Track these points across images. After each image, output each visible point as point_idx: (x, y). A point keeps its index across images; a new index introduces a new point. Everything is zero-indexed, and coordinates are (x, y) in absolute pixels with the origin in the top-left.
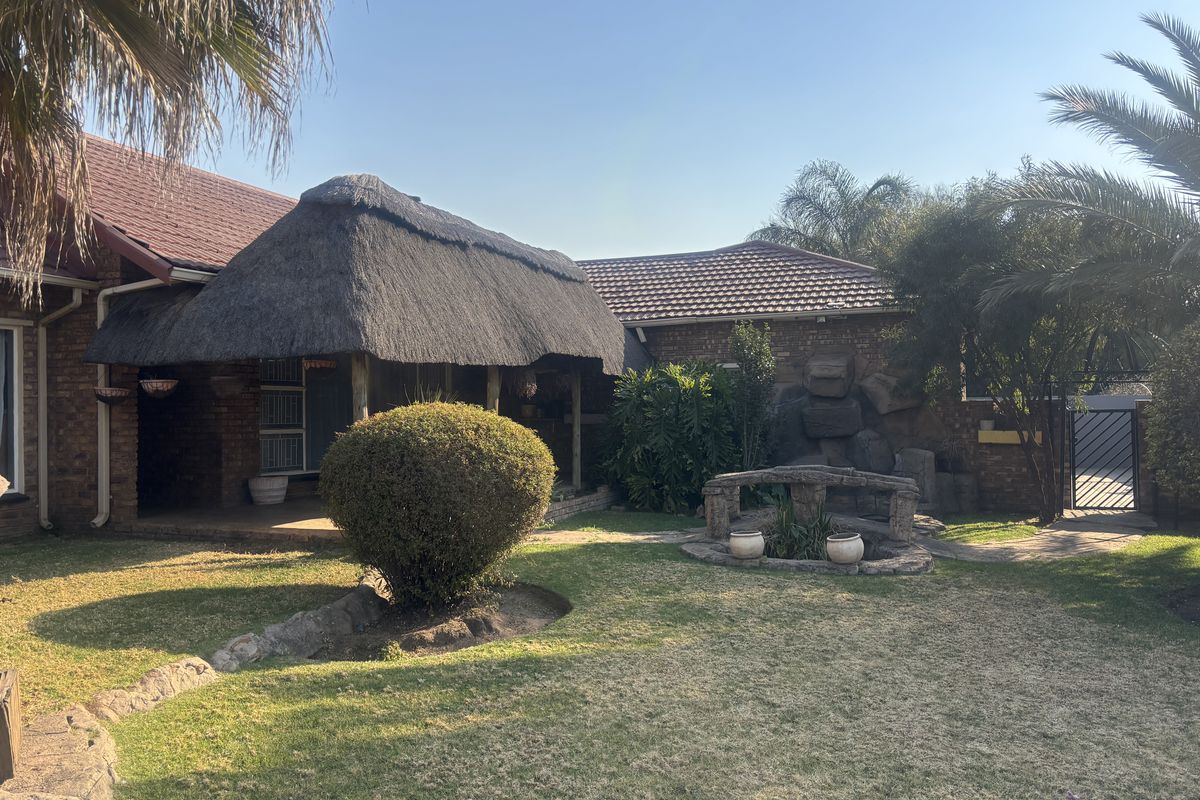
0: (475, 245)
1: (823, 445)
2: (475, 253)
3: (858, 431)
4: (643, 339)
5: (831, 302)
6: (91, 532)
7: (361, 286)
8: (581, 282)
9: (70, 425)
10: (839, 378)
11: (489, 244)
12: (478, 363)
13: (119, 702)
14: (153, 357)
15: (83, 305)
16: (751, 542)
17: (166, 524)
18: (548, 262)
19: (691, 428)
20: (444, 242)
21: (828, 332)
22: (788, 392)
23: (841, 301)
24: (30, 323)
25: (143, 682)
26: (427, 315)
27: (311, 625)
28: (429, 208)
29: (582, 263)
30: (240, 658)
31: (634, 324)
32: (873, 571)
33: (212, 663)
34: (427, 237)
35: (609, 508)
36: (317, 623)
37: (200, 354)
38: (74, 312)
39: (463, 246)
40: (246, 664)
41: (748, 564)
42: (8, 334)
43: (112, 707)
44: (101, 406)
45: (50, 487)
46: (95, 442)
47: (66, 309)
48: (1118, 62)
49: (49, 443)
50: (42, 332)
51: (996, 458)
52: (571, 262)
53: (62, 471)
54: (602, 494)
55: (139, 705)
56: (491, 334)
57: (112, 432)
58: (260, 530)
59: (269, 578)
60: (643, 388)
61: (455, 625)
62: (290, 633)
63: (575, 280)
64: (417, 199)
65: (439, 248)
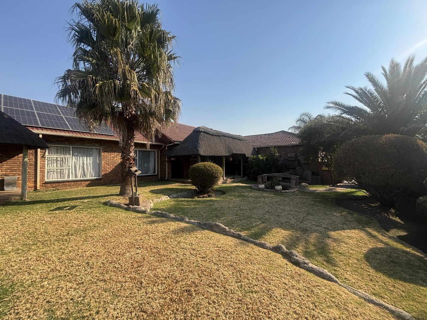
0: (222, 136)
1: (290, 170)
2: (222, 137)
3: (296, 167)
4: (256, 150)
5: (292, 142)
6: (165, 180)
7: (200, 144)
8: (244, 140)
9: (163, 165)
10: (293, 157)
11: (224, 135)
12: (219, 155)
13: (156, 200)
14: (172, 155)
15: (164, 147)
16: (262, 186)
17: (175, 180)
18: (237, 137)
19: (262, 166)
20: (216, 136)
21: (292, 148)
22: (284, 160)
23: (294, 142)
24: (158, 150)
25: (159, 198)
26: (210, 148)
27: (185, 194)
28: (214, 130)
29: (245, 137)
30: (173, 197)
31: (255, 147)
32: (283, 192)
33: (169, 197)
34: (213, 135)
35: (247, 180)
36: (186, 193)
37: (178, 155)
38: (163, 148)
39: (219, 136)
40: (174, 198)
41: (261, 190)
42: (155, 152)
43: (155, 201)
44: (166, 162)
45: (160, 173)
46: (166, 167)
47: (162, 148)
48: (346, 94)
49: (160, 167)
50: (159, 151)
51: (326, 173)
52: (242, 136)
53: (162, 171)
54: (246, 177)
55: (158, 201)
56: (222, 150)
57: (168, 166)
58: (186, 181)
59: (183, 187)
60: (254, 159)
61: (206, 195)
62: (181, 194)
63: (243, 140)
64: (212, 129)
65: (215, 137)
